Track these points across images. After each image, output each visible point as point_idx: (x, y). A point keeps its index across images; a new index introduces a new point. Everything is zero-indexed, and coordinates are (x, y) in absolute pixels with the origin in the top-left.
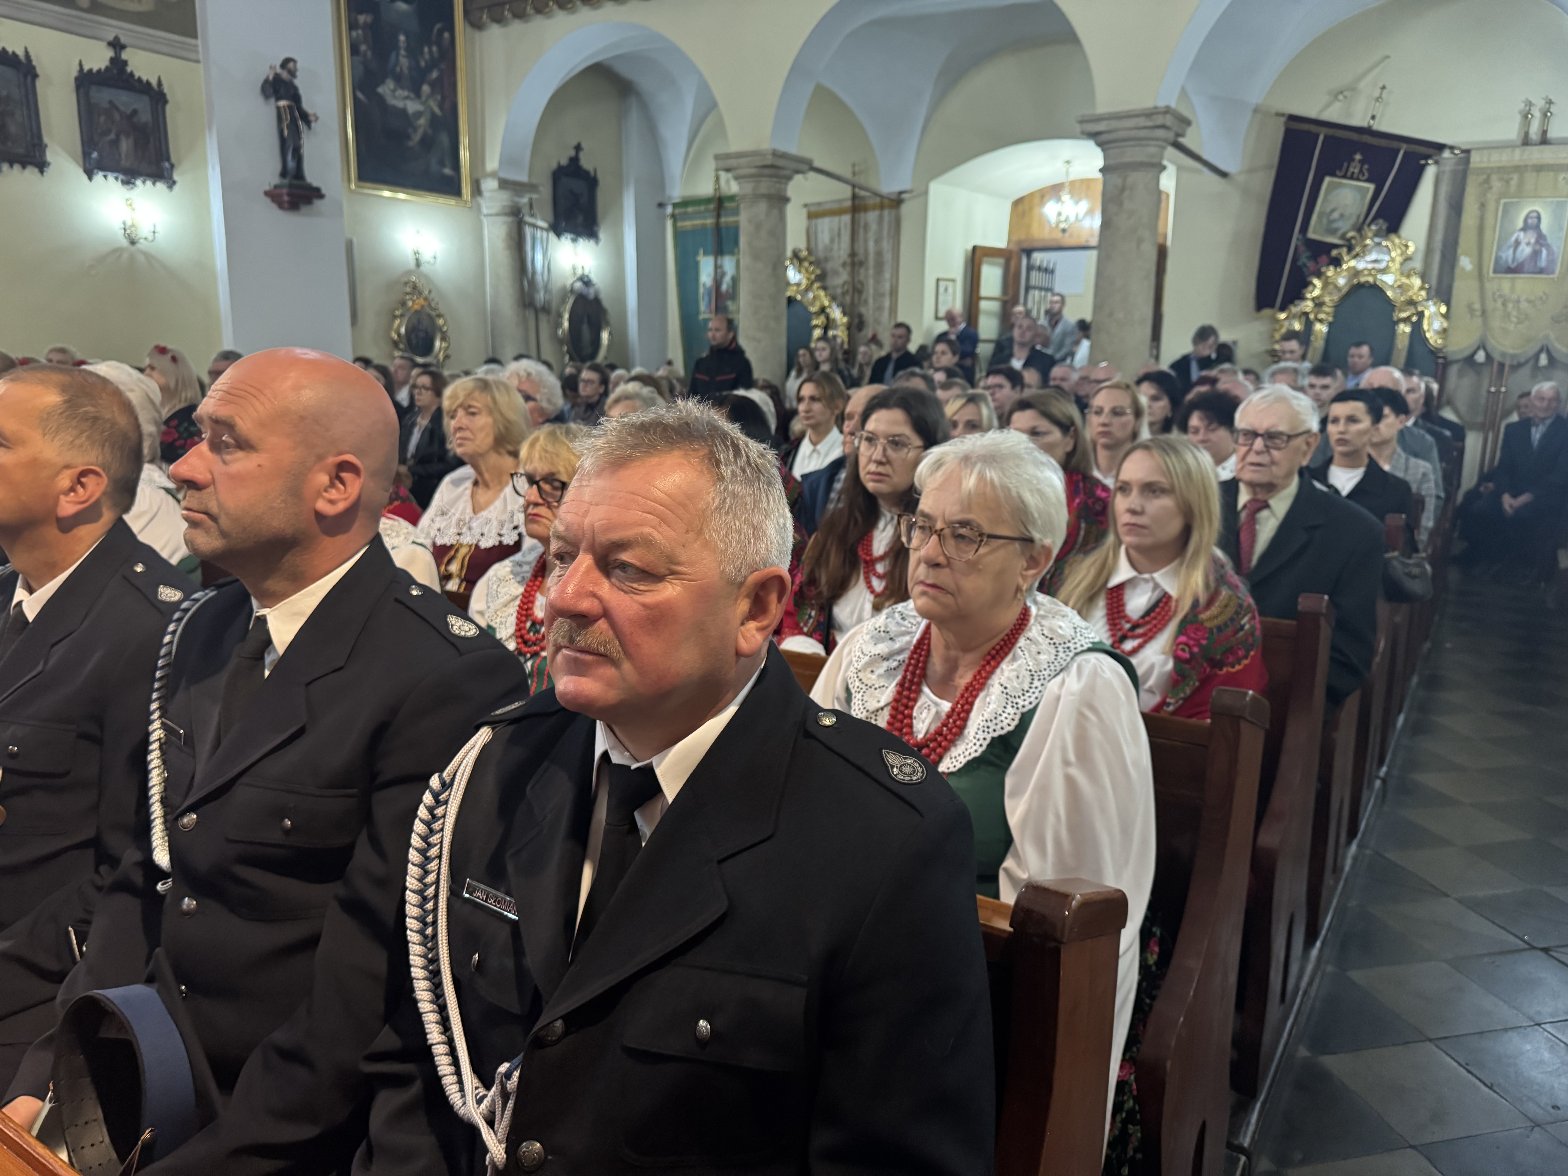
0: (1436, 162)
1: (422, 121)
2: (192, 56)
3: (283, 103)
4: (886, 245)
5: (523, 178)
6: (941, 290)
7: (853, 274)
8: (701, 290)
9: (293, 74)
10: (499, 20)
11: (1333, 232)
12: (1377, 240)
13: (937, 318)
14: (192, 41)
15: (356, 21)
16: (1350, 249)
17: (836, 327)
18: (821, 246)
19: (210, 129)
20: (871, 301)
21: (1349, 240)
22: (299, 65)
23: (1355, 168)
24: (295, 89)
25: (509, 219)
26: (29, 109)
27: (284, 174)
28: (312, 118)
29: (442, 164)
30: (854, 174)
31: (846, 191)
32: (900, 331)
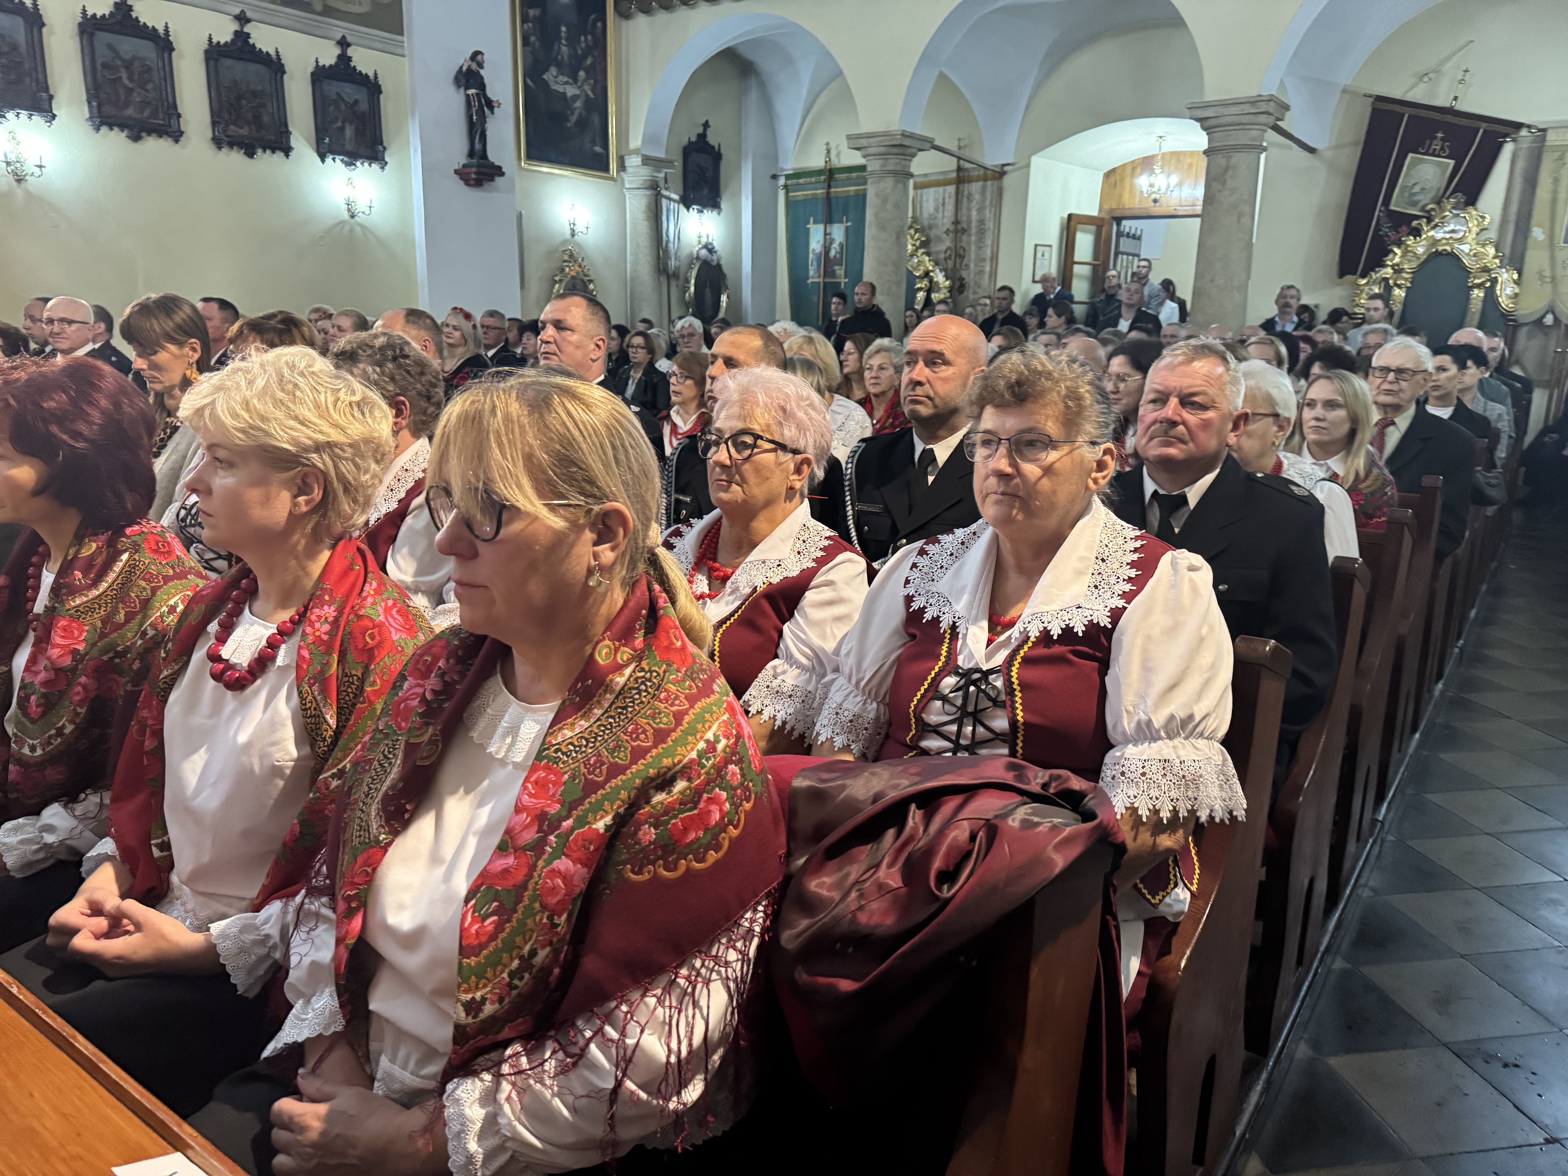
0: (1514, 140)
1: (578, 104)
2: (399, 51)
3: (472, 92)
4: (988, 214)
5: (661, 155)
6: (1039, 255)
7: (955, 240)
8: (811, 256)
9: (481, 65)
10: (647, 11)
11: (1414, 204)
12: (1455, 212)
13: (1034, 281)
14: (399, 38)
15: (527, 13)
16: (1429, 220)
17: (939, 290)
18: (925, 215)
19: (413, 114)
20: (972, 266)
21: (1428, 212)
22: (485, 57)
23: (1436, 146)
24: (482, 78)
25: (648, 192)
26: (278, 101)
27: (471, 154)
28: (496, 105)
29: (594, 143)
30: (960, 148)
31: (951, 164)
32: (1005, 294)
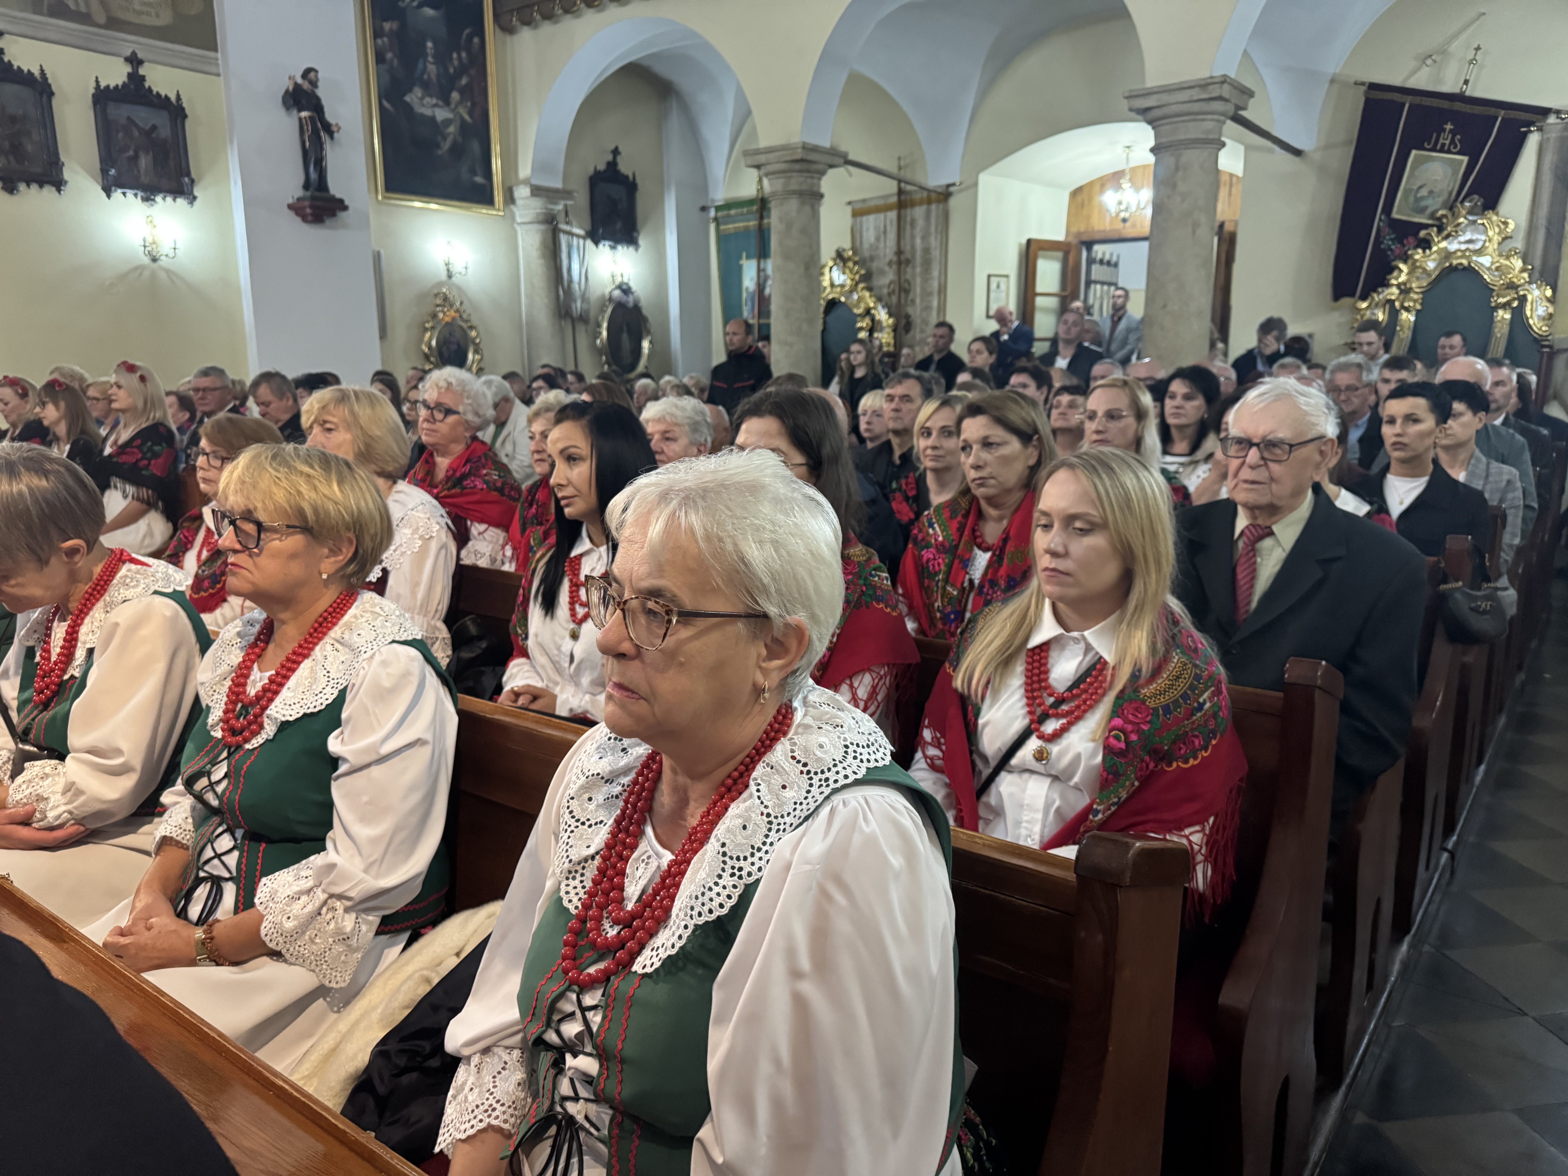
0: (1540, 129)
1: (451, 129)
2: (213, 69)
3: (304, 114)
4: (934, 242)
5: (558, 184)
6: (993, 286)
7: (899, 273)
8: (744, 295)
9: (314, 84)
10: (528, 22)
11: (1421, 211)
12: (1471, 218)
13: (988, 317)
14: (211, 54)
15: (382, 28)
16: (1440, 229)
17: (881, 330)
18: (866, 246)
19: (231, 142)
20: (918, 301)
21: (1439, 219)
22: (320, 75)
23: (1445, 140)
24: (318, 99)
25: (543, 227)
26: (45, 128)
27: (306, 186)
28: (334, 129)
29: (474, 173)
30: (900, 168)
31: (891, 187)
32: (943, 331)
